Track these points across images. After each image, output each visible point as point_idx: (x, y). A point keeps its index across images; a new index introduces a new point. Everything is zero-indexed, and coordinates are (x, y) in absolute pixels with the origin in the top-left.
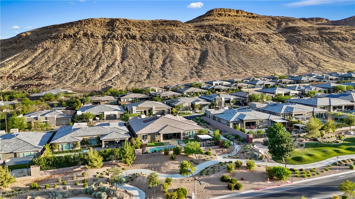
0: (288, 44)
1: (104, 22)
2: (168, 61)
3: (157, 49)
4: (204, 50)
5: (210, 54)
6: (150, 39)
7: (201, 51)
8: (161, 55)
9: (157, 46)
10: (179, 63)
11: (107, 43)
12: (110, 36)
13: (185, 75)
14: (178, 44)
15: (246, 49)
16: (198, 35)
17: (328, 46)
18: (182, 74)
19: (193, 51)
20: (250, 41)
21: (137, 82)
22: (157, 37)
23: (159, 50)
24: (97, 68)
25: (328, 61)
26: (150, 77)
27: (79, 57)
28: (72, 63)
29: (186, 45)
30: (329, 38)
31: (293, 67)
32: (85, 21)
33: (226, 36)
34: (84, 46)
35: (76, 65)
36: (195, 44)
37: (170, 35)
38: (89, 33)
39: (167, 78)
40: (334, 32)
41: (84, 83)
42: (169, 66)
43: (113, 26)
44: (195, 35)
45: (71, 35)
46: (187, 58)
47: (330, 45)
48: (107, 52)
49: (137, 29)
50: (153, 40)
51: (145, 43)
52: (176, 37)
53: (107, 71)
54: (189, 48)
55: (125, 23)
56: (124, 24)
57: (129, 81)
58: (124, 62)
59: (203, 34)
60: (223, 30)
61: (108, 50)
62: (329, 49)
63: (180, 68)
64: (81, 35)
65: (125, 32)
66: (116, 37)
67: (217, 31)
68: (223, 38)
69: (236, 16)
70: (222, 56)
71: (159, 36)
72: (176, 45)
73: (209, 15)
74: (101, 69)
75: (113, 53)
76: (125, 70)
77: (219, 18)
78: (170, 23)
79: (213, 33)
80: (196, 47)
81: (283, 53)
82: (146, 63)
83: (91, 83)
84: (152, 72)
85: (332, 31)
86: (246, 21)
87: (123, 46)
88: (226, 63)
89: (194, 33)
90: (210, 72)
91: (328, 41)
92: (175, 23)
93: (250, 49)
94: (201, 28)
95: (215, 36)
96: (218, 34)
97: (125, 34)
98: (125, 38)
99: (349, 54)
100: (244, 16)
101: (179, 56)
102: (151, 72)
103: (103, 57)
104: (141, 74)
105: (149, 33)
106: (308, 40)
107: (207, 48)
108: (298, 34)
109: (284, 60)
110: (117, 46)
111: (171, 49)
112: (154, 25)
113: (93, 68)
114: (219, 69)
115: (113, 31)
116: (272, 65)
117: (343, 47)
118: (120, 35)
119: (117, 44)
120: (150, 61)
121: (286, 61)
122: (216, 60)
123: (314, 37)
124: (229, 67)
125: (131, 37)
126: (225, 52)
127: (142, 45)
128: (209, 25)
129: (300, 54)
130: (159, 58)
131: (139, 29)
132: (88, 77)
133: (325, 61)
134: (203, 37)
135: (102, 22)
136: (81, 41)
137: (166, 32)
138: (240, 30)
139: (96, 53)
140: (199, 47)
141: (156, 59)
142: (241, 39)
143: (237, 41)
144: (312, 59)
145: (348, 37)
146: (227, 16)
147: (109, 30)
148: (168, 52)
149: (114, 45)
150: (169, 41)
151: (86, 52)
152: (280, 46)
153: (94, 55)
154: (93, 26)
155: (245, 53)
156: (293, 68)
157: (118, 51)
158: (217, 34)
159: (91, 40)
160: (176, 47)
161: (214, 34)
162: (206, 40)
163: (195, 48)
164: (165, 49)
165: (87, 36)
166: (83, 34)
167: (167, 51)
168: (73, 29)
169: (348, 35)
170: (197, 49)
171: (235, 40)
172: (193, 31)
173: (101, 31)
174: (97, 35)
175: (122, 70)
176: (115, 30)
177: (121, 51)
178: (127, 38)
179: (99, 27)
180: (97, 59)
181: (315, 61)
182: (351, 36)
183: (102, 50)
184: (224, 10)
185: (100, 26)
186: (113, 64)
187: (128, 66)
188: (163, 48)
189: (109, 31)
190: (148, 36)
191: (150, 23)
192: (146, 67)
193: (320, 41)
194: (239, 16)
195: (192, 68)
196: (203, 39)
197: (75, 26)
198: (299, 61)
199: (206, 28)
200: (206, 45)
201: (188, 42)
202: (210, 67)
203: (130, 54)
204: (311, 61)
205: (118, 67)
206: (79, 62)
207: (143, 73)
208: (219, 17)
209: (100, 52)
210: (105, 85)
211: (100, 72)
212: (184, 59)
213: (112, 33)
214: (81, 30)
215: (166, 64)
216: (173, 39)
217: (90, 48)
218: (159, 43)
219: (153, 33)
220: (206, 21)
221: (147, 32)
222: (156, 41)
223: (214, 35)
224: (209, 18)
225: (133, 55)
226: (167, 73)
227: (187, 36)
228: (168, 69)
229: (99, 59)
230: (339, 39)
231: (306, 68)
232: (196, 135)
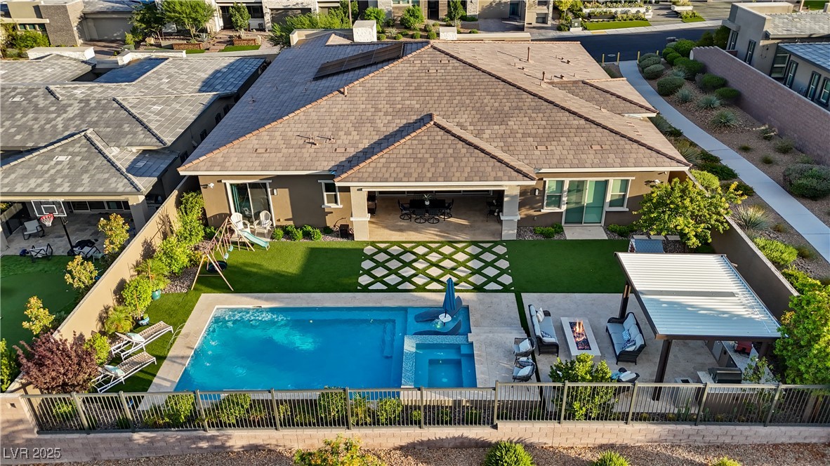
232: (625, 209)
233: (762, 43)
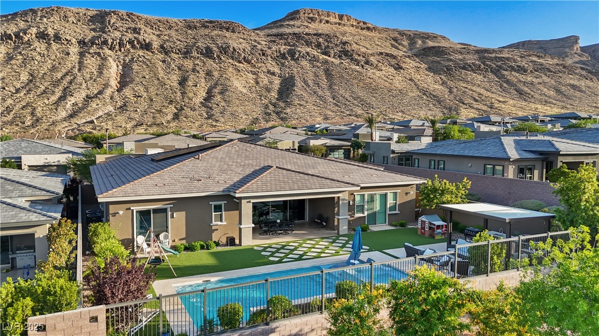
0: (432, 74)
1: (85, 15)
2: (217, 91)
3: (194, 70)
4: (287, 75)
5: (299, 83)
6: (180, 52)
7: (281, 77)
8: (203, 80)
9: (195, 65)
10: (240, 95)
11: (89, 53)
12: (97, 42)
13: (255, 117)
14: (236, 63)
15: (362, 78)
16: (274, 49)
17: (497, 79)
18: (248, 115)
19: (266, 77)
20: (368, 65)
21: (150, 126)
22: (195, 48)
23: (198, 72)
24: (63, 98)
25: (504, 102)
26: (180, 118)
27: (24, 77)
28: (6, 88)
29: (251, 66)
30: (497, 66)
31: (450, 109)
32: (42, 10)
33: (326, 53)
34: (38, 57)
35: (14, 92)
36: (269, 65)
37: (220, 45)
38: (51, 32)
39: (217, 121)
40: (503, 57)
41: (27, 127)
42: (219, 100)
43: (103, 22)
44: (269, 48)
45: (10, 35)
46: (256, 88)
47: (499, 79)
48: (88, 70)
49: (155, 32)
50: (186, 54)
51: (170, 57)
52: (232, 49)
53: (85, 104)
54: (258, 70)
55: (129, 20)
56: (126, 20)
57: (134, 123)
58: (124, 91)
59: (284, 48)
60: (320, 43)
61: (91, 67)
62: (499, 84)
63: (243, 104)
64: (32, 35)
65: (130, 36)
66: (110, 44)
67: (308, 44)
68: (321, 57)
69: (339, 24)
70: (321, 87)
71: (198, 47)
72: (232, 64)
73: (292, 19)
74: (71, 101)
75: (100, 73)
76: (125, 105)
77: (309, 25)
78: (220, 24)
79: (301, 48)
80: (271, 69)
81: (426, 87)
82: (172, 93)
83: (44, 126)
84: (184, 109)
85: (499, 56)
86: (357, 34)
87: (124, 60)
88: (331, 100)
89: (266, 45)
90: (302, 113)
91: (496, 72)
92: (230, 25)
93: (369, 78)
94: (279, 37)
95: (306, 53)
96: (311, 49)
97: (128, 39)
98: (128, 46)
99: (532, 93)
100: (353, 26)
101: (240, 83)
102: (182, 109)
103: (79, 79)
104: (160, 111)
105: (178, 40)
106: (464, 68)
107: (292, 73)
108: (446, 59)
109: (431, 97)
110: (111, 60)
111: (222, 71)
112: (189, 27)
113: (54, 98)
114: (319, 108)
115: (104, 32)
116: (413, 105)
117: (520, 81)
118: (118, 41)
119: (111, 57)
120: (180, 90)
121: (435, 100)
122: (310, 94)
123: (473, 63)
124: (337, 105)
125: (142, 45)
126: (326, 80)
127: (164, 61)
128: (294, 34)
129: (455, 90)
130: (198, 85)
131: (158, 33)
132: (38, 115)
133: (500, 101)
134: (284, 54)
135: (81, 14)
136: (32, 47)
137: (213, 41)
138: (350, 45)
139: (64, 71)
140: (277, 70)
141: (194, 88)
142: (352, 59)
143: (346, 62)
144: (477, 98)
145: (526, 65)
146: (324, 23)
147: (94, 30)
148: (216, 76)
149: (104, 59)
150: (218, 56)
151: (42, 69)
152: (419, 76)
153: (59, 75)
154: (60, 20)
155: (362, 84)
156: (450, 111)
157: (113, 70)
158: (309, 50)
159: (55, 46)
160: (233, 67)
161: (304, 49)
162: (289, 58)
163: (269, 72)
164: (210, 71)
165: (45, 39)
166: (36, 34)
167: (216, 74)
168: (16, 24)
169: (526, 63)
170: (273, 74)
171: (342, 61)
172: (265, 42)
173: (78, 30)
174: (68, 38)
175: (119, 104)
176: (107, 30)
177: (120, 71)
178: (133, 47)
179: (73, 23)
180: (65, 83)
181: (483, 100)
182: (530, 64)
183: (77, 67)
184: (318, 12)
185: (75, 22)
186: (100, 93)
187: (132, 98)
188: (206, 68)
189: (94, 32)
190: (177, 46)
191: (180, 24)
192: (171, 101)
193: (482, 70)
194: (344, 25)
195: (267, 105)
196: (283, 56)
197: (21, 19)
198: (457, 100)
199: (288, 38)
200: (289, 68)
201: (255, 59)
202: (301, 105)
203: (138, 77)
204: (476, 101)
205: (112, 98)
206: (22, 87)
207: (164, 110)
208: (310, 23)
209: (72, 69)
210: (76, 130)
211: (68, 106)
212: (250, 90)
213: (101, 36)
214: (33, 27)
215: (213, 96)
216: (225, 54)
217: (50, 61)
218: (198, 59)
219: (186, 40)
220: (288, 28)
221: (175, 37)
222: (192, 55)
223: (304, 52)
224: (292, 23)
225: (145, 77)
226: (216, 111)
227: (253, 48)
228: (218, 105)
229: (71, 83)
230: (513, 69)
231: (474, 111)
232: (397, 212)
233: (392, 156)
